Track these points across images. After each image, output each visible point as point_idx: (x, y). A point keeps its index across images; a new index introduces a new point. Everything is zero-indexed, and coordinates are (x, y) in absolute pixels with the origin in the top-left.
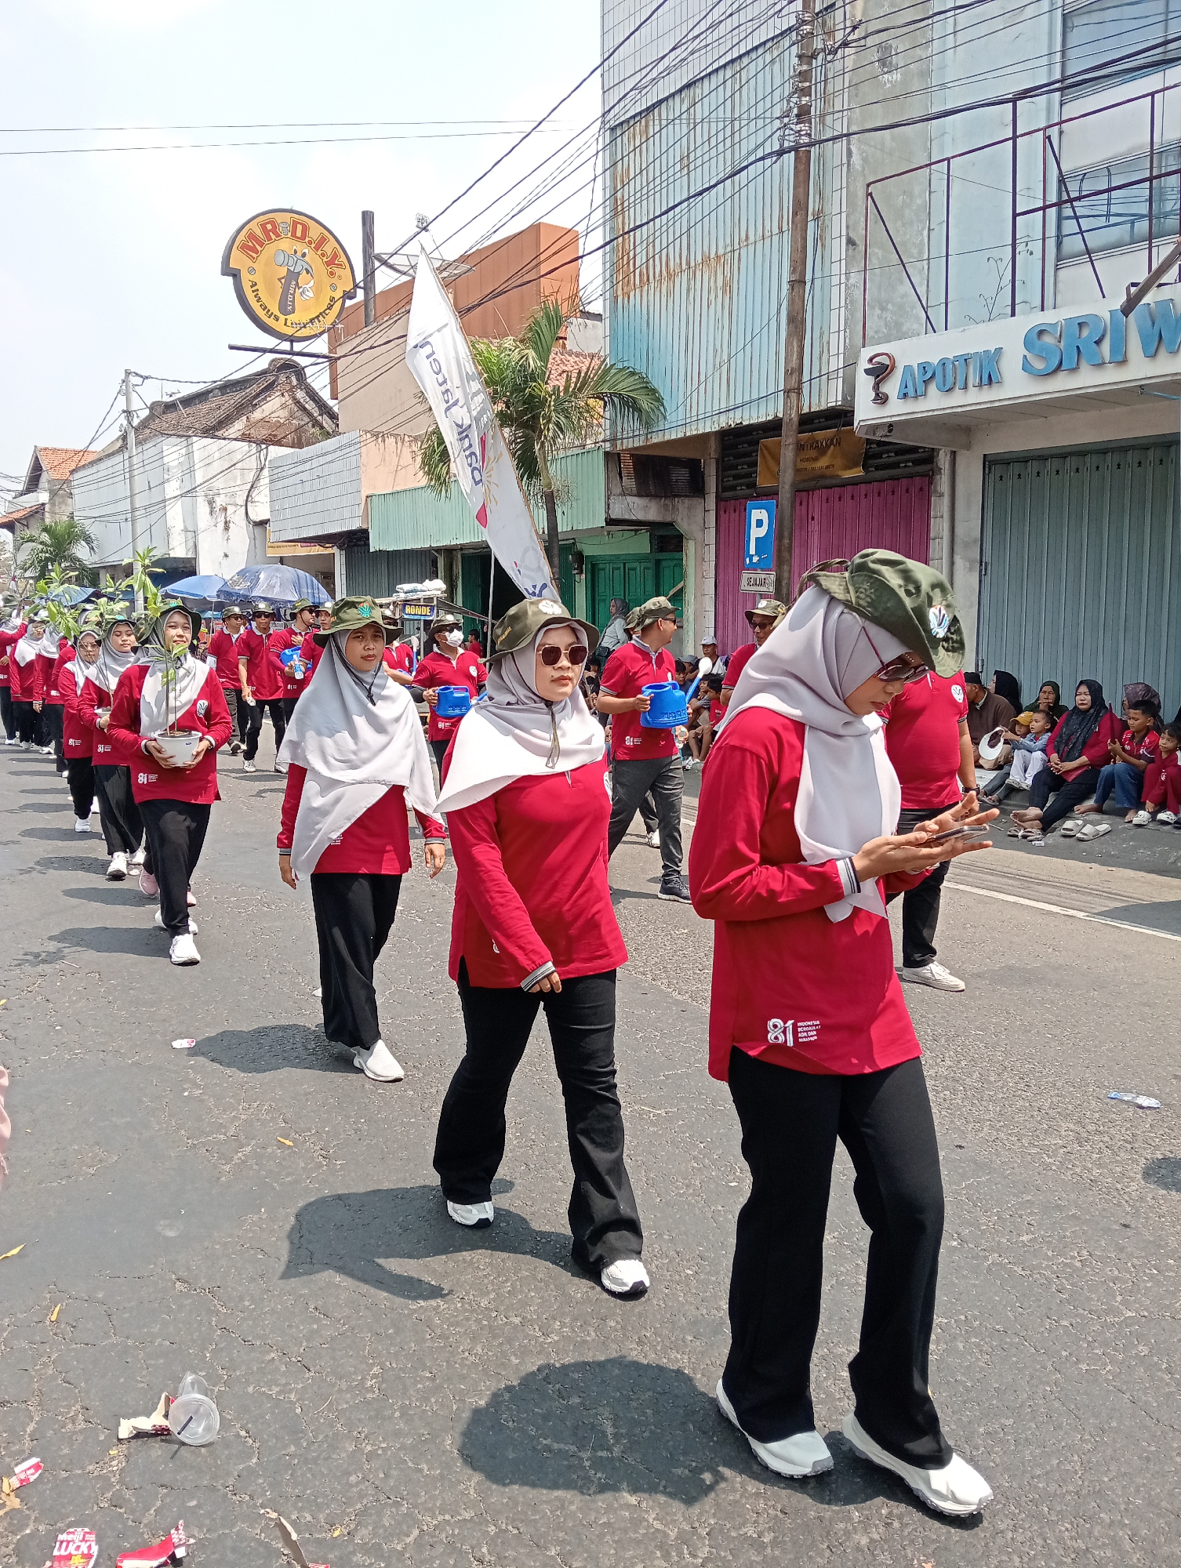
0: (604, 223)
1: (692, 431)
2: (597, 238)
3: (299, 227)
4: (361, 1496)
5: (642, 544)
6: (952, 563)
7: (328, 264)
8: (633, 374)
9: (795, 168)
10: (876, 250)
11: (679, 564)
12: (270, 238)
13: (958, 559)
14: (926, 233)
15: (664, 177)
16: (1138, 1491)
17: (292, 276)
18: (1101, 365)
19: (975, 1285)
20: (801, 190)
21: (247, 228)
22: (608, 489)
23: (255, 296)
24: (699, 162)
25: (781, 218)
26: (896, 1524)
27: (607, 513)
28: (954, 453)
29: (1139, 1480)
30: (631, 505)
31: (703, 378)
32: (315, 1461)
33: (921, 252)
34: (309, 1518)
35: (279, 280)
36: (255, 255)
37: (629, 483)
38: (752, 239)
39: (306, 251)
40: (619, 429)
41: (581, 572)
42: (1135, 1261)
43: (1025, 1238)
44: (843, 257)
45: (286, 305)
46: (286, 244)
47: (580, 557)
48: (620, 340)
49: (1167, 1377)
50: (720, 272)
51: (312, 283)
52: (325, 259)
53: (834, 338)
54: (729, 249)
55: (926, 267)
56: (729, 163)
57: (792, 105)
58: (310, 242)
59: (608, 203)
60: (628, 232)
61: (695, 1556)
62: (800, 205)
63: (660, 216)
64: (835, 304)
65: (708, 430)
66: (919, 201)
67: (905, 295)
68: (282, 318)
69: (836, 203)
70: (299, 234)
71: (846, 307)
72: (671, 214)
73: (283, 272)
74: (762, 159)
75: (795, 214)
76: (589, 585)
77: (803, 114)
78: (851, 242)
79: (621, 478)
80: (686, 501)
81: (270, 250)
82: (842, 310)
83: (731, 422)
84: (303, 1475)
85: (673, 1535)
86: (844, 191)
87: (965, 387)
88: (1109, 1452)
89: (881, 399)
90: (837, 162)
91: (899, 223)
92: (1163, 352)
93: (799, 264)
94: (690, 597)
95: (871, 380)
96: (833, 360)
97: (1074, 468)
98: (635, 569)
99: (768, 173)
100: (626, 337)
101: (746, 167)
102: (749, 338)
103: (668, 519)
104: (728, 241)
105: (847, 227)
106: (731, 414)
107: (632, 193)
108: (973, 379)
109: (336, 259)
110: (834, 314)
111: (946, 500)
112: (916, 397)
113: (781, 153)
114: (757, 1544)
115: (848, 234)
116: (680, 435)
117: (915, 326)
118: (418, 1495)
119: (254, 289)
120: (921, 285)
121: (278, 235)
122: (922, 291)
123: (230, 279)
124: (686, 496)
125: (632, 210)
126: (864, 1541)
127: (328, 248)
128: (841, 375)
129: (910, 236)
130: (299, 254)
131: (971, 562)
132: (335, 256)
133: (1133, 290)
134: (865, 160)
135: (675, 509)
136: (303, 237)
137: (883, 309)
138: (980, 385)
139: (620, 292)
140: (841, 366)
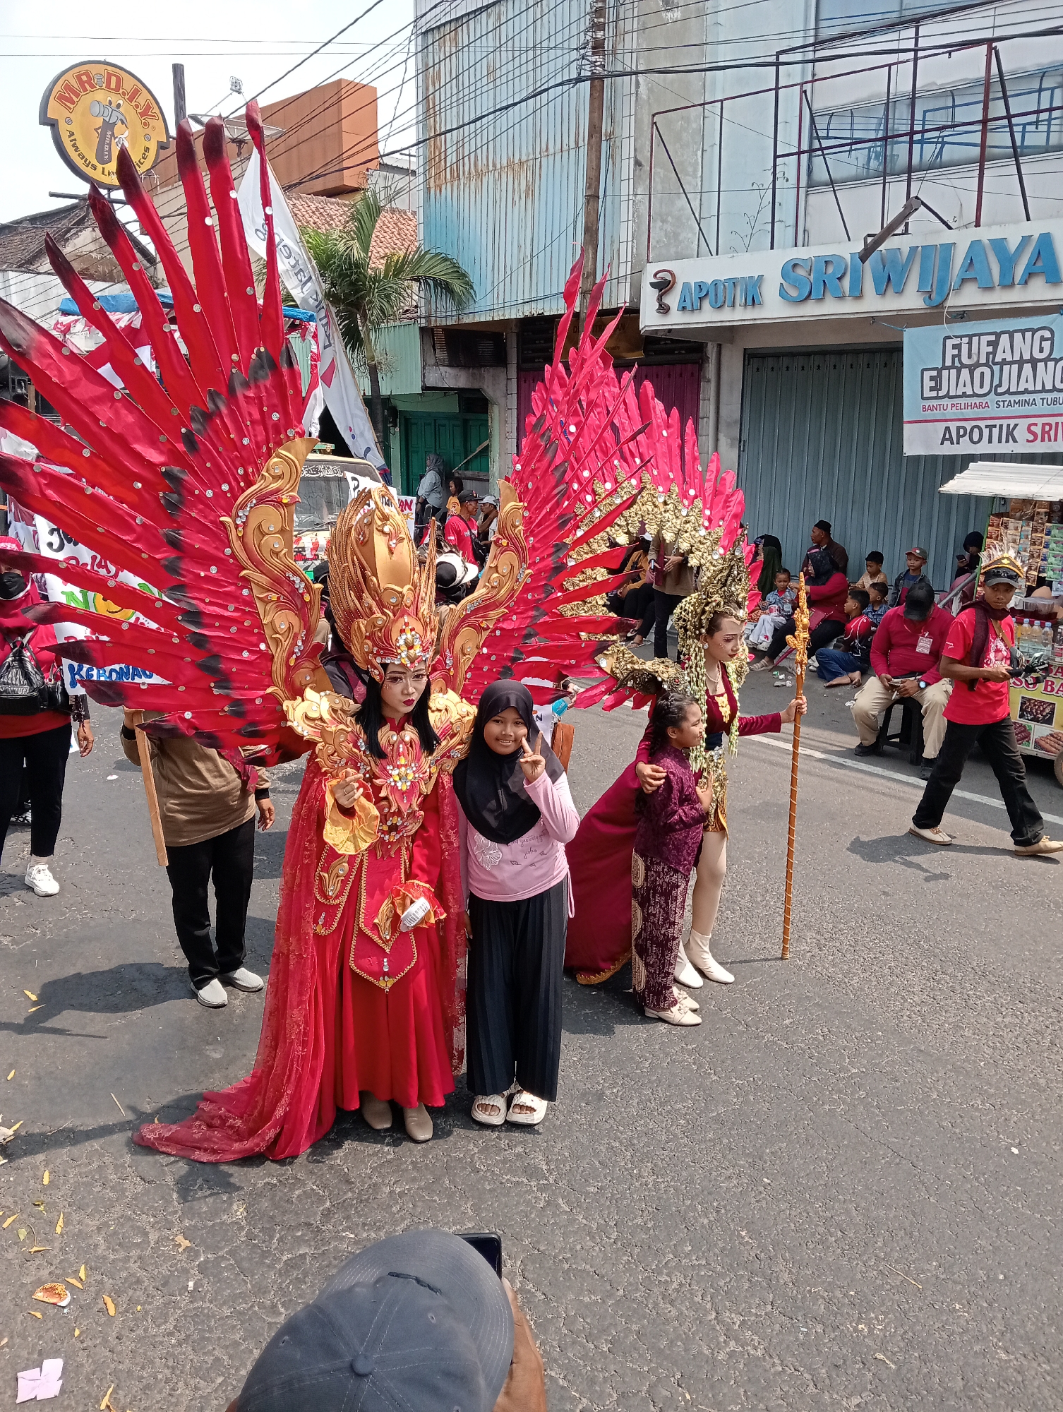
0: (418, 123)
1: (498, 316)
2: (411, 137)
3: (113, 79)
4: (403, 1219)
5: (452, 406)
6: (717, 440)
7: (142, 115)
8: (446, 260)
9: (591, 95)
10: (659, 170)
11: (485, 424)
12: (85, 90)
13: (721, 436)
14: (700, 153)
15: (472, 88)
16: (860, 1181)
17: (108, 126)
18: (842, 298)
19: (758, 1057)
20: (596, 115)
21: (63, 78)
22: (424, 360)
23: (73, 146)
24: (504, 79)
25: (577, 135)
26: (723, 1211)
27: (423, 381)
28: (720, 346)
29: (860, 1175)
30: (444, 374)
31: (509, 272)
32: (367, 1200)
33: (695, 171)
34: (374, 1236)
35: (96, 130)
36: (72, 106)
37: (442, 355)
38: (551, 150)
39: (121, 102)
40: (434, 307)
41: (395, 426)
42: (857, 1034)
43: (787, 1022)
44: (631, 176)
45: (103, 155)
46: (101, 96)
47: (394, 412)
48: (433, 229)
49: (877, 1111)
50: (523, 176)
51: (127, 133)
52: (139, 111)
53: (623, 246)
54: (531, 157)
55: (699, 184)
56: (531, 81)
57: (588, 38)
58: (124, 94)
59: (420, 106)
60: (440, 135)
61: (610, 1238)
62: (595, 129)
63: (469, 124)
64: (624, 218)
65: (513, 317)
66: (694, 126)
67: (682, 209)
68: (100, 167)
69: (626, 128)
70: (113, 85)
71: (634, 221)
72: (478, 123)
73: (99, 122)
74: (562, 84)
75: (590, 136)
76: (403, 437)
77: (598, 47)
78: (638, 163)
79: (435, 350)
80: (491, 370)
81: (86, 100)
82: (630, 223)
83: (533, 312)
84: (362, 1210)
85: (594, 1226)
86: (633, 117)
87: (733, 306)
88: (844, 1159)
89: (664, 309)
90: (627, 91)
91: (678, 145)
92: (890, 292)
93: (593, 182)
94: (495, 454)
95: (655, 292)
96: (622, 266)
97: (817, 364)
98: (444, 426)
99: (566, 95)
100: (438, 225)
101: (547, 90)
102: (549, 242)
103: (476, 386)
104: (530, 150)
105: (635, 150)
106: (534, 304)
107: (443, 99)
108: (740, 300)
109: (150, 110)
110: (624, 225)
111: (713, 385)
112: (693, 310)
113: (579, 80)
114: (644, 1229)
115: (635, 157)
116: (489, 319)
117: (690, 235)
118: (437, 1216)
119: (72, 138)
120: (695, 199)
121: (92, 86)
122: (695, 204)
123: (48, 129)
124: (491, 366)
125: (443, 114)
126: (706, 1221)
127: (142, 99)
128: (629, 280)
129: (686, 156)
130: (114, 105)
131: (732, 439)
132: (148, 107)
133: (869, 240)
134: (650, 90)
135: (482, 377)
136: (117, 89)
137: (663, 221)
138: (745, 305)
139: (432, 184)
140: (629, 272)
